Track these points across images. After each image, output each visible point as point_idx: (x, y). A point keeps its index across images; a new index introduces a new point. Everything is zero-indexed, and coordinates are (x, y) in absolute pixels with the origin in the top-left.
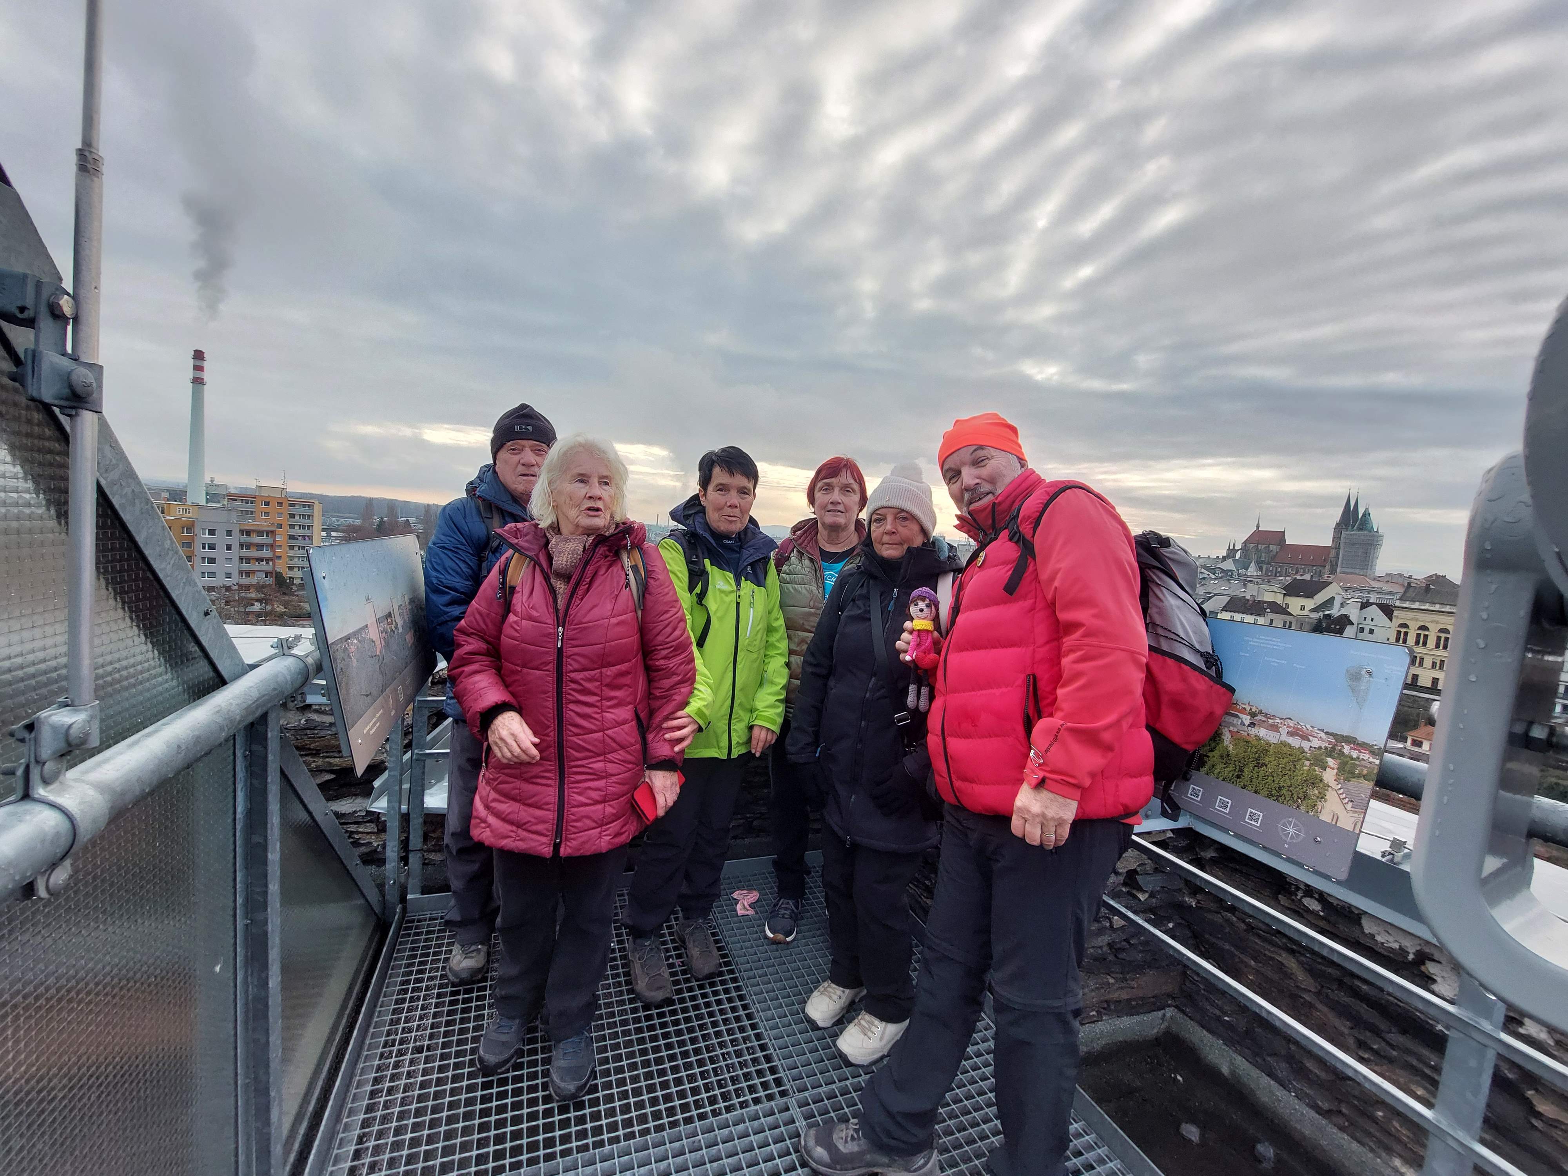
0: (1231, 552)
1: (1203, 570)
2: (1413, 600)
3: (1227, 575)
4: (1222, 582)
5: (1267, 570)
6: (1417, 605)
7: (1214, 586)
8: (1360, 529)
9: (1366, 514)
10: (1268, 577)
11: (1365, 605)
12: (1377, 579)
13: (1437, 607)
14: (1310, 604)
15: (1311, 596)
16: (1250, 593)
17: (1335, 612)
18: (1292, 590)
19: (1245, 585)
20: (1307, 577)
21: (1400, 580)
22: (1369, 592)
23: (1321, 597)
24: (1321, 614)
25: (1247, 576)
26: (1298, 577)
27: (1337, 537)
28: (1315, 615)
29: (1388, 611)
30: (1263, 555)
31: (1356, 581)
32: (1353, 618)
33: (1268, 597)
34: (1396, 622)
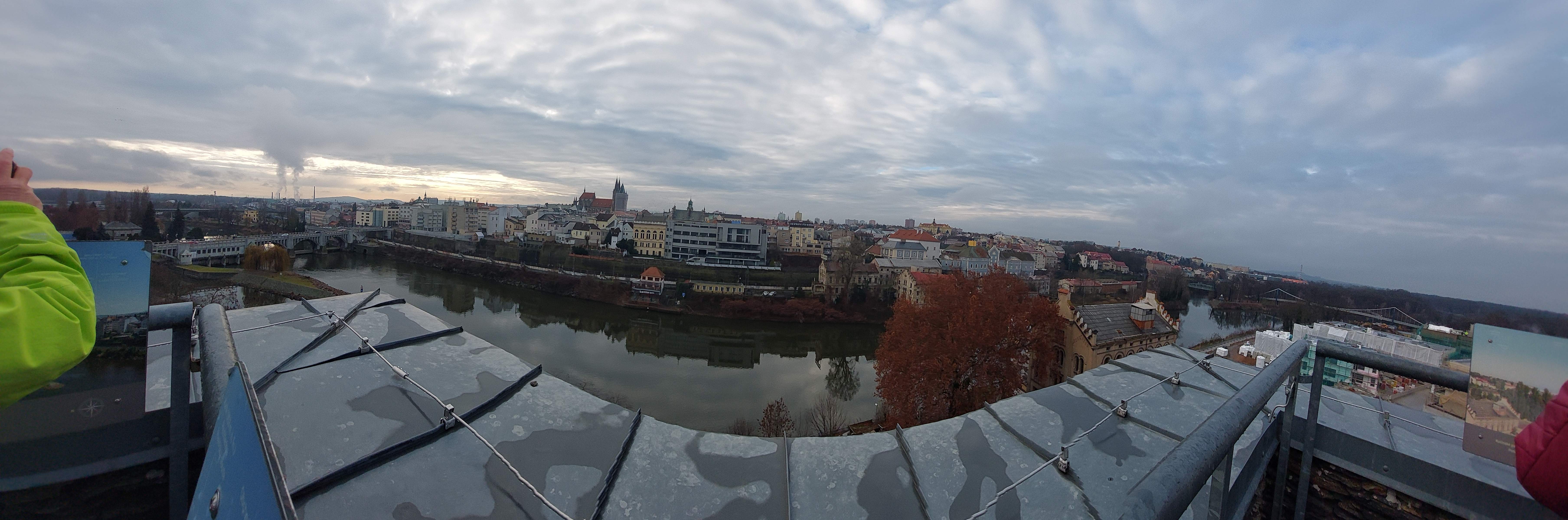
0: (575, 202)
1: (564, 211)
2: (639, 221)
3: (573, 212)
4: (572, 216)
5: (589, 210)
6: (640, 222)
7: (569, 218)
8: (621, 192)
9: (623, 186)
10: (590, 213)
11: (624, 223)
12: (627, 212)
13: (646, 223)
14: (606, 224)
15: (606, 221)
16: (583, 220)
17: (615, 227)
18: (600, 218)
19: (581, 217)
20: (604, 213)
21: (634, 213)
22: (625, 218)
23: (610, 221)
24: (610, 228)
25: (582, 213)
26: (601, 213)
27: (614, 196)
28: (608, 229)
29: (631, 225)
30: (587, 203)
31: (621, 214)
32: (621, 229)
33: (590, 222)
34: (635, 229)
